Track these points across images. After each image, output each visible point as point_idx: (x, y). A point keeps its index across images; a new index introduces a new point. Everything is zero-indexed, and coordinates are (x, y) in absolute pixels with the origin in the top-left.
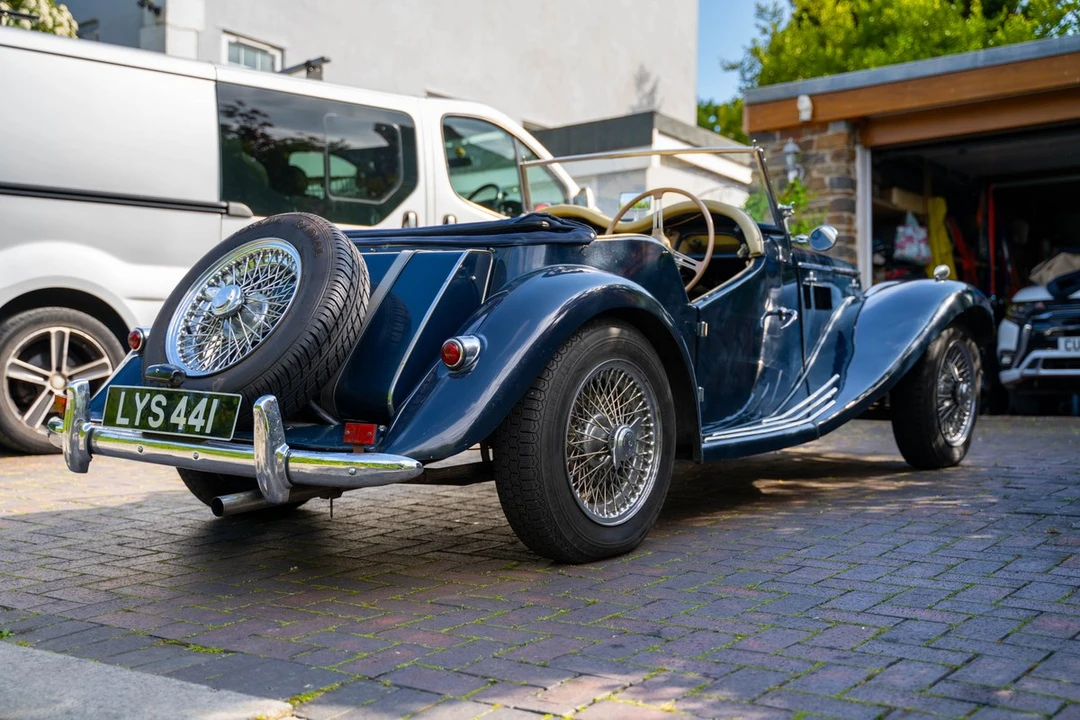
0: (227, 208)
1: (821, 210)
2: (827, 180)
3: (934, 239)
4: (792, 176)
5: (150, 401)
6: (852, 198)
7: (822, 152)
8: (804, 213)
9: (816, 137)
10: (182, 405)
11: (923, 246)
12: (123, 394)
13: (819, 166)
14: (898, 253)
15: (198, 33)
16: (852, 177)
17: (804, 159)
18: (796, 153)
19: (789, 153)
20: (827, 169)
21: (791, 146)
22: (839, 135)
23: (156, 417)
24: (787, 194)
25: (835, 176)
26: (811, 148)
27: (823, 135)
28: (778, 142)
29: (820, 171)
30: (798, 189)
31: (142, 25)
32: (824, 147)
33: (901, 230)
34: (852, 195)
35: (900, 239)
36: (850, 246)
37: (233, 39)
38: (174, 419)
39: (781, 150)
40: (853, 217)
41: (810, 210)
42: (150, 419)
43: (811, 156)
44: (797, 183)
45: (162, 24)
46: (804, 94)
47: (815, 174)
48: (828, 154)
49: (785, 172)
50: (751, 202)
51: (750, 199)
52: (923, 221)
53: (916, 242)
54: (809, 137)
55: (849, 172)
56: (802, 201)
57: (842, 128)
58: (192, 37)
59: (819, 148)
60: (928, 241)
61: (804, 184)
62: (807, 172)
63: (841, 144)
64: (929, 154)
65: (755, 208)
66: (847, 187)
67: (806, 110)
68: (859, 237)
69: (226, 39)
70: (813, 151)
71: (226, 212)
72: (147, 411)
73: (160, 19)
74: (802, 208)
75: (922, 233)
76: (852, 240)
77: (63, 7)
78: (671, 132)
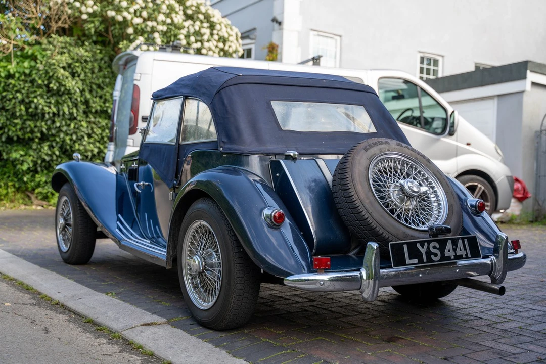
5: (428, 248)
10: (449, 245)
12: (405, 246)
15: (299, 32)
23: (436, 255)
31: (273, 30)
37: (316, 33)
38: (447, 254)
42: (432, 257)
45: (281, 29)
58: (296, 34)
69: (312, 34)
72: (429, 253)
73: (281, 27)
77: (233, 28)
78: (539, 71)
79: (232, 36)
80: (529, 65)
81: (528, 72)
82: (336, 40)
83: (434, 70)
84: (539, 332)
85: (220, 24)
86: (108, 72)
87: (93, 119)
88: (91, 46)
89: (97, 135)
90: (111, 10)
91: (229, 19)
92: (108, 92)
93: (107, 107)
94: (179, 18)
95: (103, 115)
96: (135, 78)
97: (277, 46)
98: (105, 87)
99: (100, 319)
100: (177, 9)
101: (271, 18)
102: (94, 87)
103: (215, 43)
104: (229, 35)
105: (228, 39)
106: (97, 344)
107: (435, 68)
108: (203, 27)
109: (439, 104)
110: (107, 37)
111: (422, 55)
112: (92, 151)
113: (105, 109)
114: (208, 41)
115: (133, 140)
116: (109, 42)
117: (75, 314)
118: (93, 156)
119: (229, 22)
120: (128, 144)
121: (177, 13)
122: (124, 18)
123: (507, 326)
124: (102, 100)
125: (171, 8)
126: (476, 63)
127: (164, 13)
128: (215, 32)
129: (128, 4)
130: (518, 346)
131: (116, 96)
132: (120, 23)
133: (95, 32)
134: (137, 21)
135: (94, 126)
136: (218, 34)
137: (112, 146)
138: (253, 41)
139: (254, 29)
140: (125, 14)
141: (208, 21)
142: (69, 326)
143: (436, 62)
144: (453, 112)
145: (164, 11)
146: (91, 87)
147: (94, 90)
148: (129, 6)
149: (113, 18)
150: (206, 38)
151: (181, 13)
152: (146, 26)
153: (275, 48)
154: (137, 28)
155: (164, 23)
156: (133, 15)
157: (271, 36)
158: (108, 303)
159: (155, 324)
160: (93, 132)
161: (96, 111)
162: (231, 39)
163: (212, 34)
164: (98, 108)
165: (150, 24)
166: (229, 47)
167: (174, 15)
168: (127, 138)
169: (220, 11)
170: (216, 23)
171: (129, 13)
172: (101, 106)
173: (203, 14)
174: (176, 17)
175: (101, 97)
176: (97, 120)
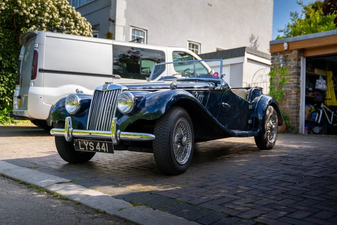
0: (114, 76)
1: (290, 75)
2: (292, 66)
3: (328, 83)
4: (281, 65)
6: (299, 72)
7: (290, 58)
8: (285, 76)
9: (289, 54)
11: (324, 85)
13: (290, 62)
14: (316, 87)
15: (124, 27)
16: (299, 66)
17: (285, 60)
18: (283, 59)
19: (280, 59)
20: (292, 63)
21: (281, 57)
22: (296, 54)
24: (281, 70)
25: (294, 65)
26: (288, 57)
27: (291, 54)
28: (279, 56)
29: (290, 64)
30: (284, 69)
31: (110, 25)
32: (291, 57)
33: (317, 80)
34: (299, 71)
35: (317, 83)
36: (298, 85)
37: (133, 28)
39: (279, 58)
40: (299, 77)
41: (287, 75)
43: (288, 60)
44: (283, 67)
45: (114, 25)
46: (285, 42)
47: (289, 65)
48: (292, 59)
49: (280, 64)
50: (271, 73)
51: (271, 72)
52: (325, 78)
53: (322, 84)
54: (287, 54)
55: (298, 64)
56: (285, 73)
57: (296, 52)
58: (122, 28)
59: (290, 57)
60: (326, 84)
61: (285, 68)
62: (286, 64)
63: (296, 56)
64: (327, 58)
65: (272, 74)
66: (297, 69)
67: (286, 47)
68: (301, 83)
69: (131, 28)
70: (288, 58)
71: (114, 77)
73: (114, 24)
74: (285, 74)
75: (324, 82)
76: (299, 84)
77: (88, 22)
78: (251, 52)
79: (87, 27)
80: (246, 49)
81: (246, 53)
82: (144, 32)
83: (196, 51)
84: (277, 180)
85: (81, 20)
86: (13, 45)
87: (4, 73)
88: (3, 29)
89: (6, 82)
90: (16, 9)
91: (85, 18)
92: (13, 57)
93: (13, 65)
94: (56, 16)
95: (10, 71)
96: (35, 46)
97: (112, 34)
98: (12, 54)
99: (29, 181)
100: (56, 10)
101: (109, 18)
102: (5, 53)
103: (78, 30)
104: (86, 27)
105: (85, 28)
106: (31, 195)
107: (197, 50)
108: (71, 21)
109: (205, 67)
110: (13, 25)
111: (189, 42)
112: (3, 91)
113: (11, 66)
114: (74, 29)
115: (34, 82)
116: (14, 27)
117: (11, 179)
118: (4, 94)
119: (86, 19)
120: (30, 85)
121: (56, 13)
122: (24, 14)
123: (259, 177)
124: (10, 61)
125: (52, 9)
126: (217, 48)
127: (48, 12)
128: (78, 24)
129: (27, 6)
130: (269, 187)
131: (21, 58)
132: (21, 16)
133: (6, 21)
134: (32, 16)
135: (4, 76)
136: (79, 26)
137: (18, 87)
138: (98, 31)
139: (99, 25)
140: (25, 11)
141: (74, 18)
142: (10, 186)
143: (197, 47)
144: (212, 71)
145: (48, 11)
146: (3, 53)
147: (5, 55)
148: (27, 7)
149: (17, 14)
150: (72, 27)
151: (58, 12)
152: (37, 19)
153: (111, 35)
154: (32, 20)
155: (48, 18)
156: (29, 12)
157: (108, 29)
158: (31, 172)
159: (65, 183)
160: (4, 80)
161: (6, 67)
162: (86, 28)
163: (76, 25)
164: (7, 66)
165: (40, 18)
166: (86, 33)
167: (54, 14)
168: (30, 81)
169: (80, 13)
170: (78, 20)
171: (27, 11)
172: (9, 65)
173: (71, 14)
174: (55, 15)
175: (9, 60)
176: (6, 73)
